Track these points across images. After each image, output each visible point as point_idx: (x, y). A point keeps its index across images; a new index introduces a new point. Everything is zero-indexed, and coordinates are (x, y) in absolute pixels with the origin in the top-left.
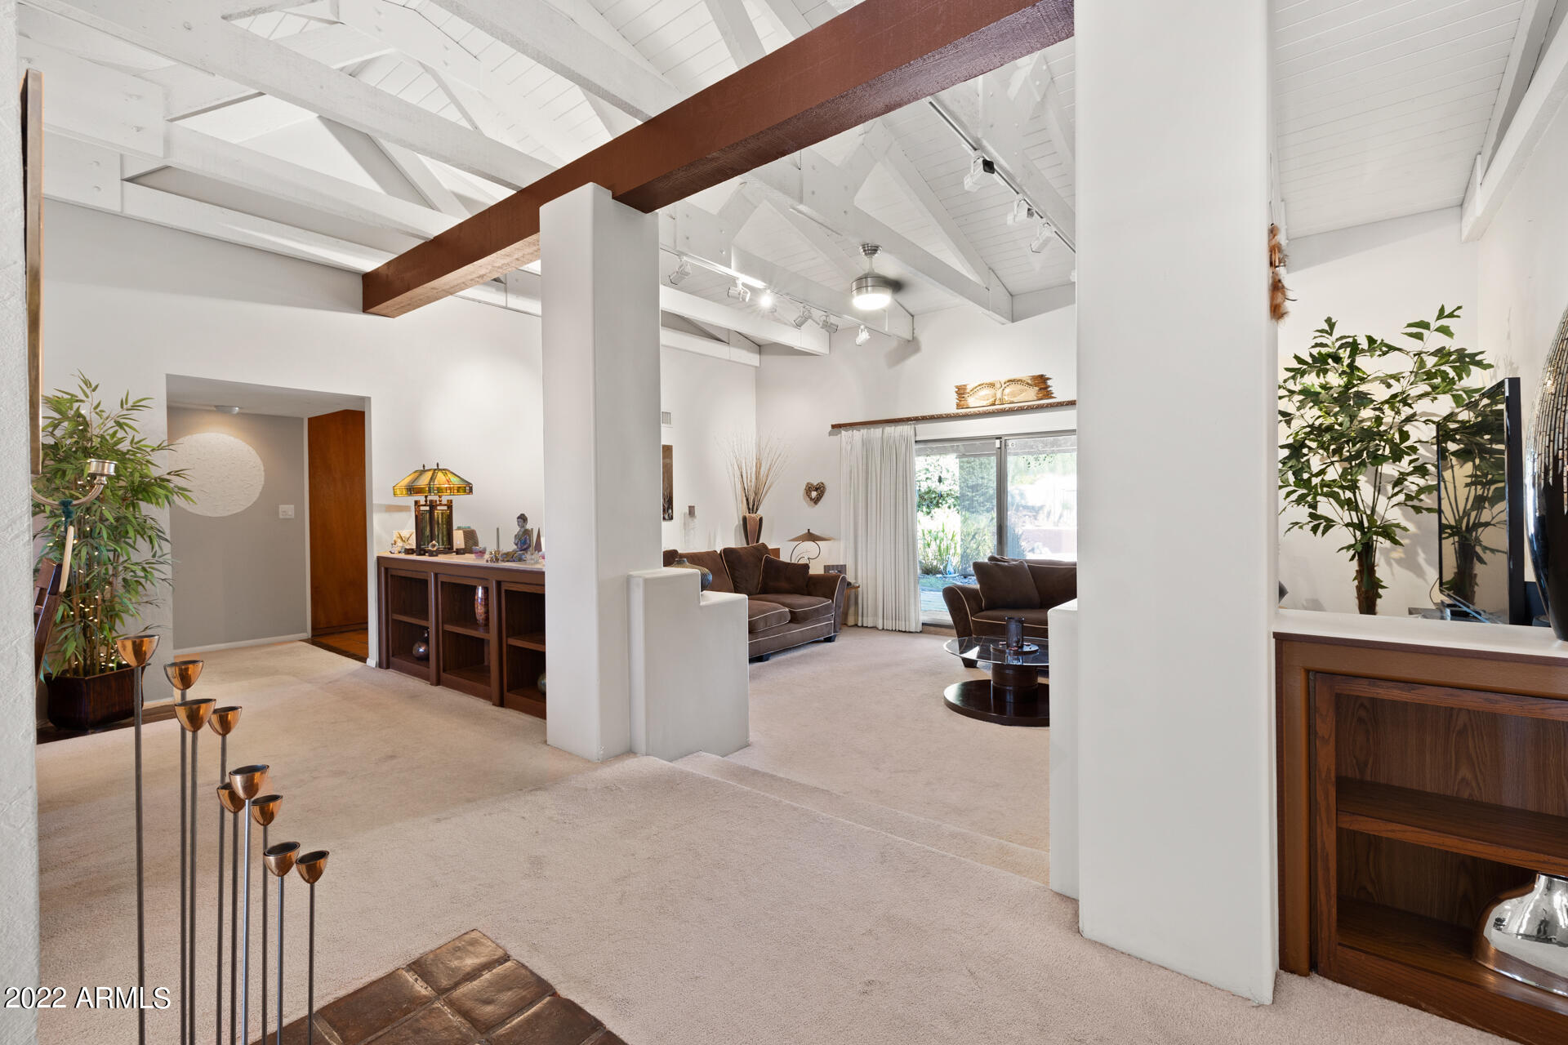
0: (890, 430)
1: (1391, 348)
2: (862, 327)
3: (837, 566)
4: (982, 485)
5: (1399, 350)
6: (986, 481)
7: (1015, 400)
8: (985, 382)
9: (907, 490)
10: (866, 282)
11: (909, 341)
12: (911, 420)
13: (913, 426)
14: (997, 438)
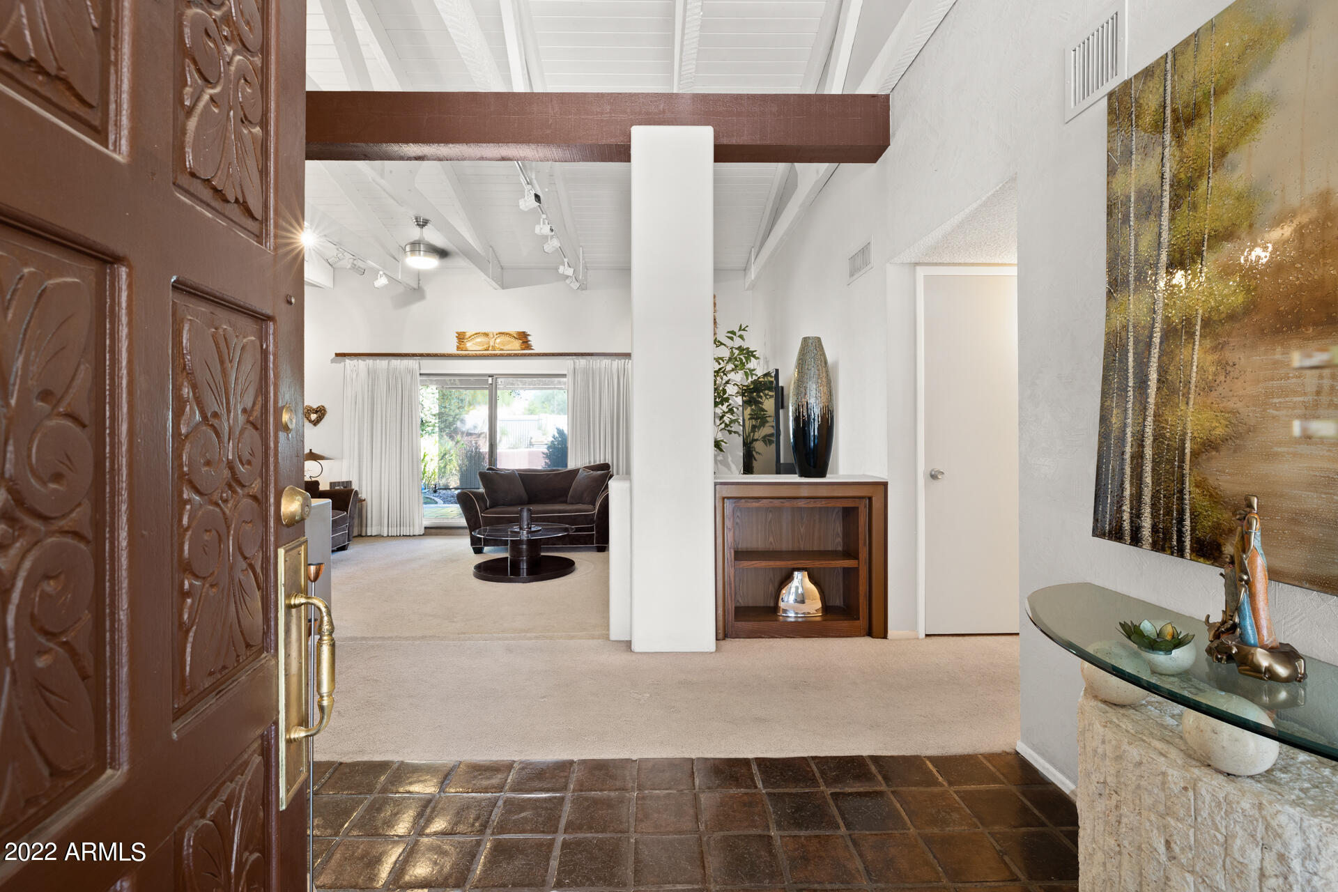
0: (395, 362)
1: (722, 344)
2: (381, 273)
3: (343, 482)
5: (724, 345)
7: (505, 348)
8: (480, 331)
9: (412, 415)
10: (420, 247)
11: (414, 289)
12: (417, 356)
13: (418, 361)
14: (489, 376)
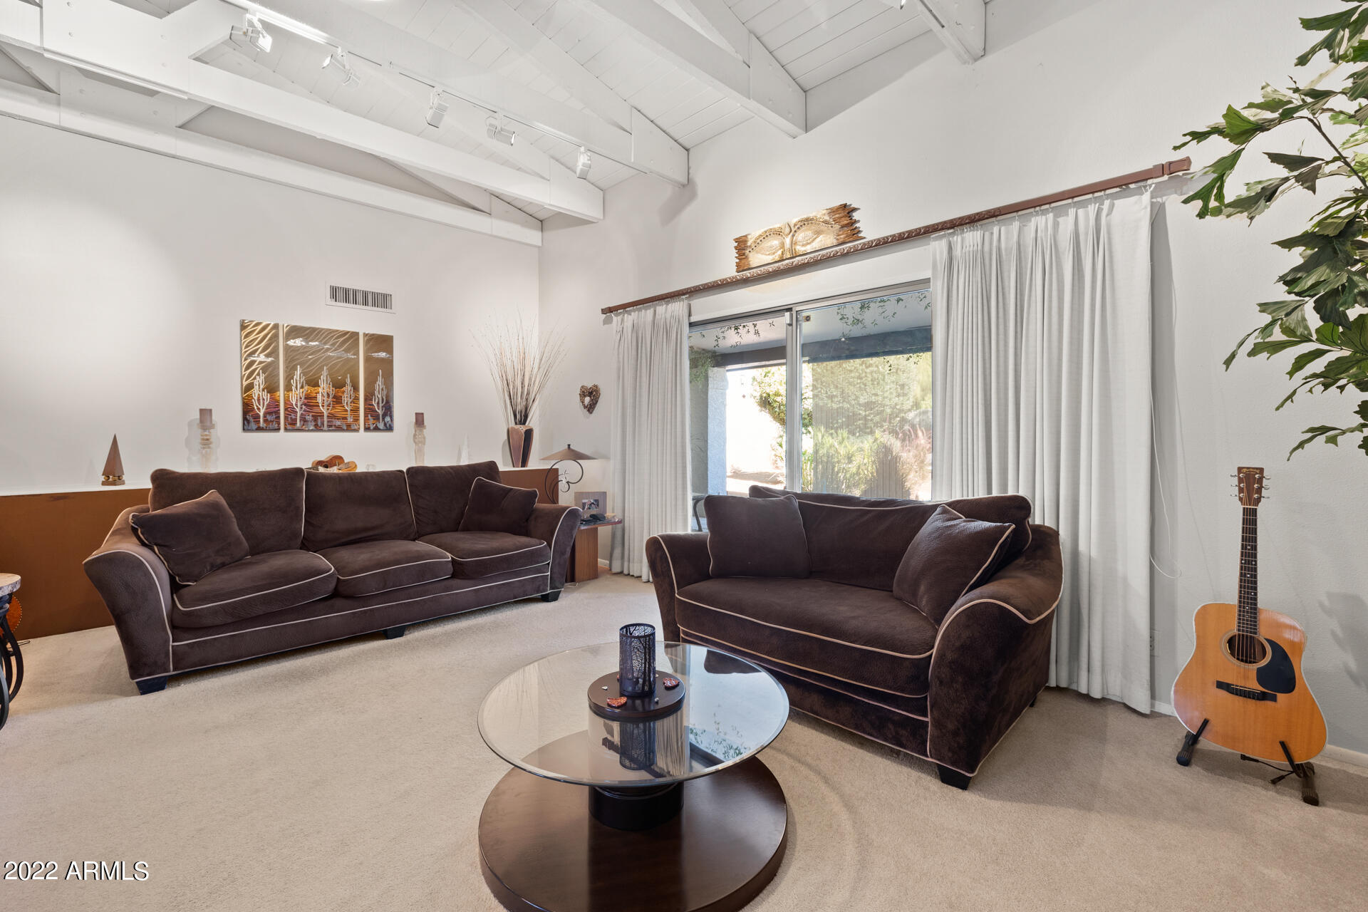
0: (662, 309)
4: (874, 403)
6: (880, 398)
7: (809, 249)
8: (771, 228)
11: (684, 186)
12: (684, 294)
13: (686, 302)
14: (787, 310)
